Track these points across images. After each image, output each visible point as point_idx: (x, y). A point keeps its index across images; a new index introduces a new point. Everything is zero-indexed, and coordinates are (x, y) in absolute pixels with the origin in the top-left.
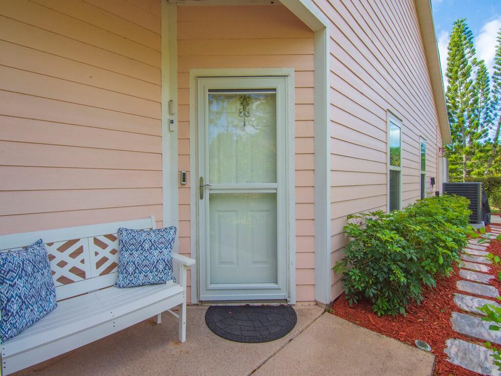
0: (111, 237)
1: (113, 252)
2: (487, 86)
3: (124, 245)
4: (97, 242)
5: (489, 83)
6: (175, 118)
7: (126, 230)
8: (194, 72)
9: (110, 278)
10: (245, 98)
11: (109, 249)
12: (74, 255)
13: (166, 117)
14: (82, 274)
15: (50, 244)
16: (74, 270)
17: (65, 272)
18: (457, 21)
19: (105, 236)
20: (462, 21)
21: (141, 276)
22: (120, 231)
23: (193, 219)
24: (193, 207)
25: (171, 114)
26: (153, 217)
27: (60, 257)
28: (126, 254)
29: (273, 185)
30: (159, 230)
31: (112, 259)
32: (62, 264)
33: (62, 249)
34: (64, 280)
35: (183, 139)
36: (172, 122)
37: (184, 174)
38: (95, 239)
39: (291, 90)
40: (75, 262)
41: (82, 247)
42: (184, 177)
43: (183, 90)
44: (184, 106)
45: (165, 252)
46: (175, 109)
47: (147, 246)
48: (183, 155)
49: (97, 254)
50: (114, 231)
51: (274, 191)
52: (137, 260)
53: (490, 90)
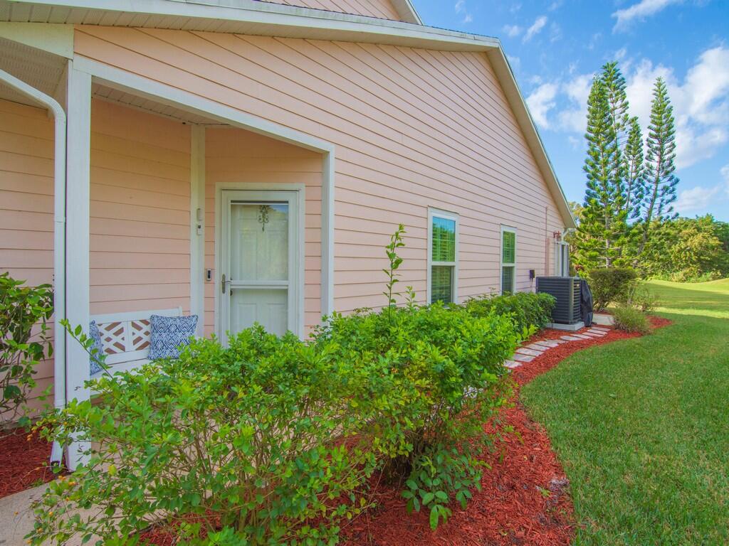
0: (145, 322)
1: (147, 333)
2: (639, 152)
3: (155, 328)
4: (134, 325)
5: (642, 147)
6: (203, 224)
7: (157, 317)
8: (218, 185)
9: (144, 353)
10: (264, 208)
11: (143, 331)
12: (117, 334)
13: (194, 223)
14: (123, 348)
15: (100, 325)
16: (117, 345)
17: (110, 345)
18: (606, 65)
19: (140, 321)
20: (613, 65)
21: (168, 352)
22: (152, 317)
23: (217, 310)
24: (217, 300)
25: (199, 220)
26: (181, 308)
27: (107, 334)
28: (157, 335)
29: (285, 282)
30: (183, 318)
31: (146, 339)
32: (108, 340)
33: (108, 329)
34: (110, 351)
35: (209, 241)
36: (199, 227)
37: (209, 272)
38: (132, 323)
39: (302, 203)
40: (118, 339)
41: (122, 328)
42: (209, 275)
43: (209, 199)
44: (210, 213)
45: (187, 334)
46: (203, 216)
47: (173, 329)
48: (209, 255)
49: (134, 334)
50: (147, 318)
51: (286, 288)
52: (164, 339)
53: (644, 157)
